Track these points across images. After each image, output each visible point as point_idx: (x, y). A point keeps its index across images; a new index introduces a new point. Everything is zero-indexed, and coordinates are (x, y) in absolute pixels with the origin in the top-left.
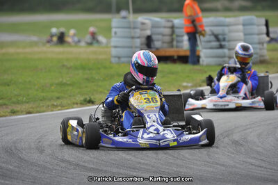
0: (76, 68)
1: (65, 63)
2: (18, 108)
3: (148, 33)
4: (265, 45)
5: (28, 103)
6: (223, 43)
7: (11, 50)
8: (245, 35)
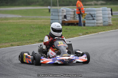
0: (37, 28)
1: (32, 26)
2: (14, 43)
3: (65, 14)
4: (111, 19)
5: (17, 41)
6: (94, 18)
7: (11, 21)
8: (103, 14)
